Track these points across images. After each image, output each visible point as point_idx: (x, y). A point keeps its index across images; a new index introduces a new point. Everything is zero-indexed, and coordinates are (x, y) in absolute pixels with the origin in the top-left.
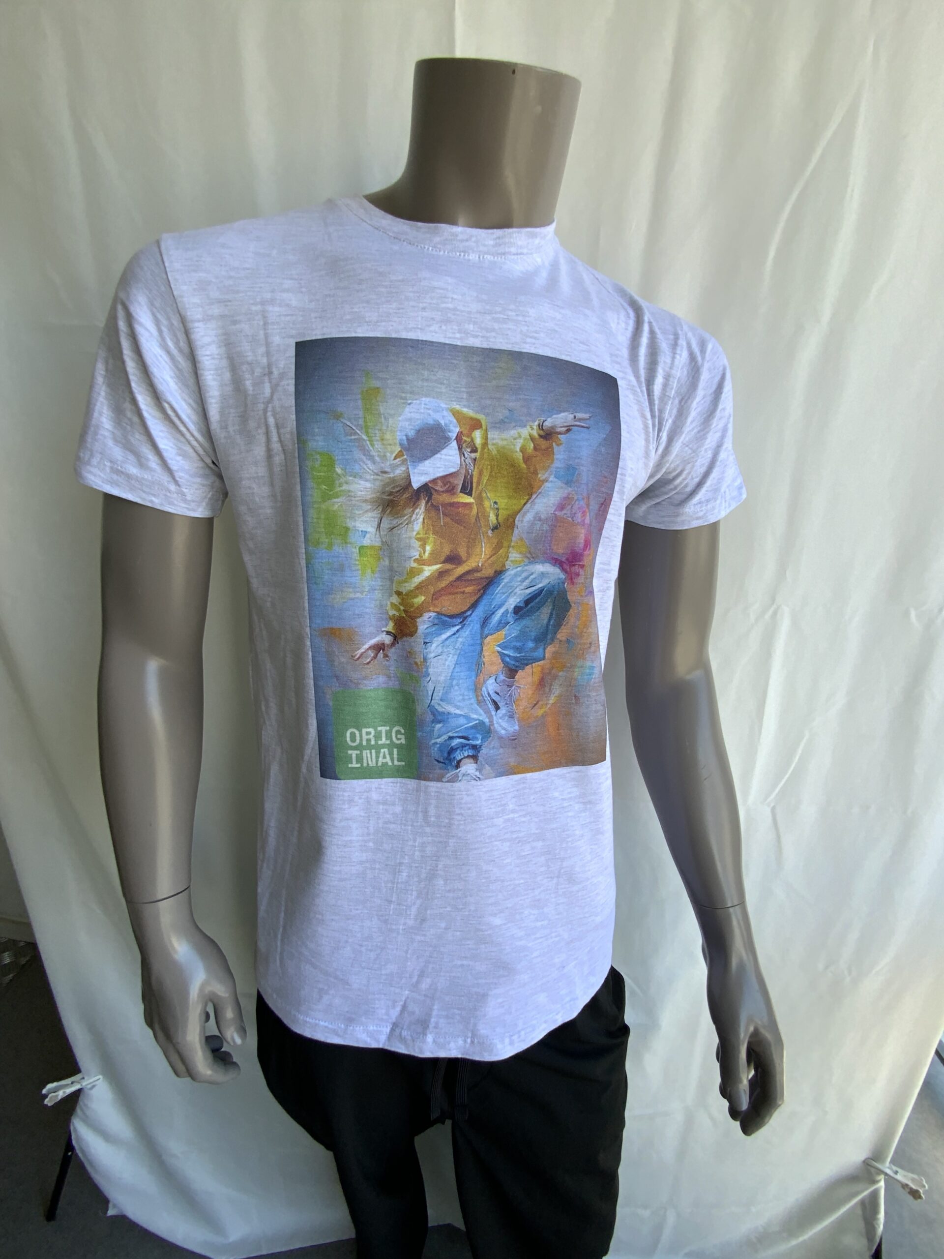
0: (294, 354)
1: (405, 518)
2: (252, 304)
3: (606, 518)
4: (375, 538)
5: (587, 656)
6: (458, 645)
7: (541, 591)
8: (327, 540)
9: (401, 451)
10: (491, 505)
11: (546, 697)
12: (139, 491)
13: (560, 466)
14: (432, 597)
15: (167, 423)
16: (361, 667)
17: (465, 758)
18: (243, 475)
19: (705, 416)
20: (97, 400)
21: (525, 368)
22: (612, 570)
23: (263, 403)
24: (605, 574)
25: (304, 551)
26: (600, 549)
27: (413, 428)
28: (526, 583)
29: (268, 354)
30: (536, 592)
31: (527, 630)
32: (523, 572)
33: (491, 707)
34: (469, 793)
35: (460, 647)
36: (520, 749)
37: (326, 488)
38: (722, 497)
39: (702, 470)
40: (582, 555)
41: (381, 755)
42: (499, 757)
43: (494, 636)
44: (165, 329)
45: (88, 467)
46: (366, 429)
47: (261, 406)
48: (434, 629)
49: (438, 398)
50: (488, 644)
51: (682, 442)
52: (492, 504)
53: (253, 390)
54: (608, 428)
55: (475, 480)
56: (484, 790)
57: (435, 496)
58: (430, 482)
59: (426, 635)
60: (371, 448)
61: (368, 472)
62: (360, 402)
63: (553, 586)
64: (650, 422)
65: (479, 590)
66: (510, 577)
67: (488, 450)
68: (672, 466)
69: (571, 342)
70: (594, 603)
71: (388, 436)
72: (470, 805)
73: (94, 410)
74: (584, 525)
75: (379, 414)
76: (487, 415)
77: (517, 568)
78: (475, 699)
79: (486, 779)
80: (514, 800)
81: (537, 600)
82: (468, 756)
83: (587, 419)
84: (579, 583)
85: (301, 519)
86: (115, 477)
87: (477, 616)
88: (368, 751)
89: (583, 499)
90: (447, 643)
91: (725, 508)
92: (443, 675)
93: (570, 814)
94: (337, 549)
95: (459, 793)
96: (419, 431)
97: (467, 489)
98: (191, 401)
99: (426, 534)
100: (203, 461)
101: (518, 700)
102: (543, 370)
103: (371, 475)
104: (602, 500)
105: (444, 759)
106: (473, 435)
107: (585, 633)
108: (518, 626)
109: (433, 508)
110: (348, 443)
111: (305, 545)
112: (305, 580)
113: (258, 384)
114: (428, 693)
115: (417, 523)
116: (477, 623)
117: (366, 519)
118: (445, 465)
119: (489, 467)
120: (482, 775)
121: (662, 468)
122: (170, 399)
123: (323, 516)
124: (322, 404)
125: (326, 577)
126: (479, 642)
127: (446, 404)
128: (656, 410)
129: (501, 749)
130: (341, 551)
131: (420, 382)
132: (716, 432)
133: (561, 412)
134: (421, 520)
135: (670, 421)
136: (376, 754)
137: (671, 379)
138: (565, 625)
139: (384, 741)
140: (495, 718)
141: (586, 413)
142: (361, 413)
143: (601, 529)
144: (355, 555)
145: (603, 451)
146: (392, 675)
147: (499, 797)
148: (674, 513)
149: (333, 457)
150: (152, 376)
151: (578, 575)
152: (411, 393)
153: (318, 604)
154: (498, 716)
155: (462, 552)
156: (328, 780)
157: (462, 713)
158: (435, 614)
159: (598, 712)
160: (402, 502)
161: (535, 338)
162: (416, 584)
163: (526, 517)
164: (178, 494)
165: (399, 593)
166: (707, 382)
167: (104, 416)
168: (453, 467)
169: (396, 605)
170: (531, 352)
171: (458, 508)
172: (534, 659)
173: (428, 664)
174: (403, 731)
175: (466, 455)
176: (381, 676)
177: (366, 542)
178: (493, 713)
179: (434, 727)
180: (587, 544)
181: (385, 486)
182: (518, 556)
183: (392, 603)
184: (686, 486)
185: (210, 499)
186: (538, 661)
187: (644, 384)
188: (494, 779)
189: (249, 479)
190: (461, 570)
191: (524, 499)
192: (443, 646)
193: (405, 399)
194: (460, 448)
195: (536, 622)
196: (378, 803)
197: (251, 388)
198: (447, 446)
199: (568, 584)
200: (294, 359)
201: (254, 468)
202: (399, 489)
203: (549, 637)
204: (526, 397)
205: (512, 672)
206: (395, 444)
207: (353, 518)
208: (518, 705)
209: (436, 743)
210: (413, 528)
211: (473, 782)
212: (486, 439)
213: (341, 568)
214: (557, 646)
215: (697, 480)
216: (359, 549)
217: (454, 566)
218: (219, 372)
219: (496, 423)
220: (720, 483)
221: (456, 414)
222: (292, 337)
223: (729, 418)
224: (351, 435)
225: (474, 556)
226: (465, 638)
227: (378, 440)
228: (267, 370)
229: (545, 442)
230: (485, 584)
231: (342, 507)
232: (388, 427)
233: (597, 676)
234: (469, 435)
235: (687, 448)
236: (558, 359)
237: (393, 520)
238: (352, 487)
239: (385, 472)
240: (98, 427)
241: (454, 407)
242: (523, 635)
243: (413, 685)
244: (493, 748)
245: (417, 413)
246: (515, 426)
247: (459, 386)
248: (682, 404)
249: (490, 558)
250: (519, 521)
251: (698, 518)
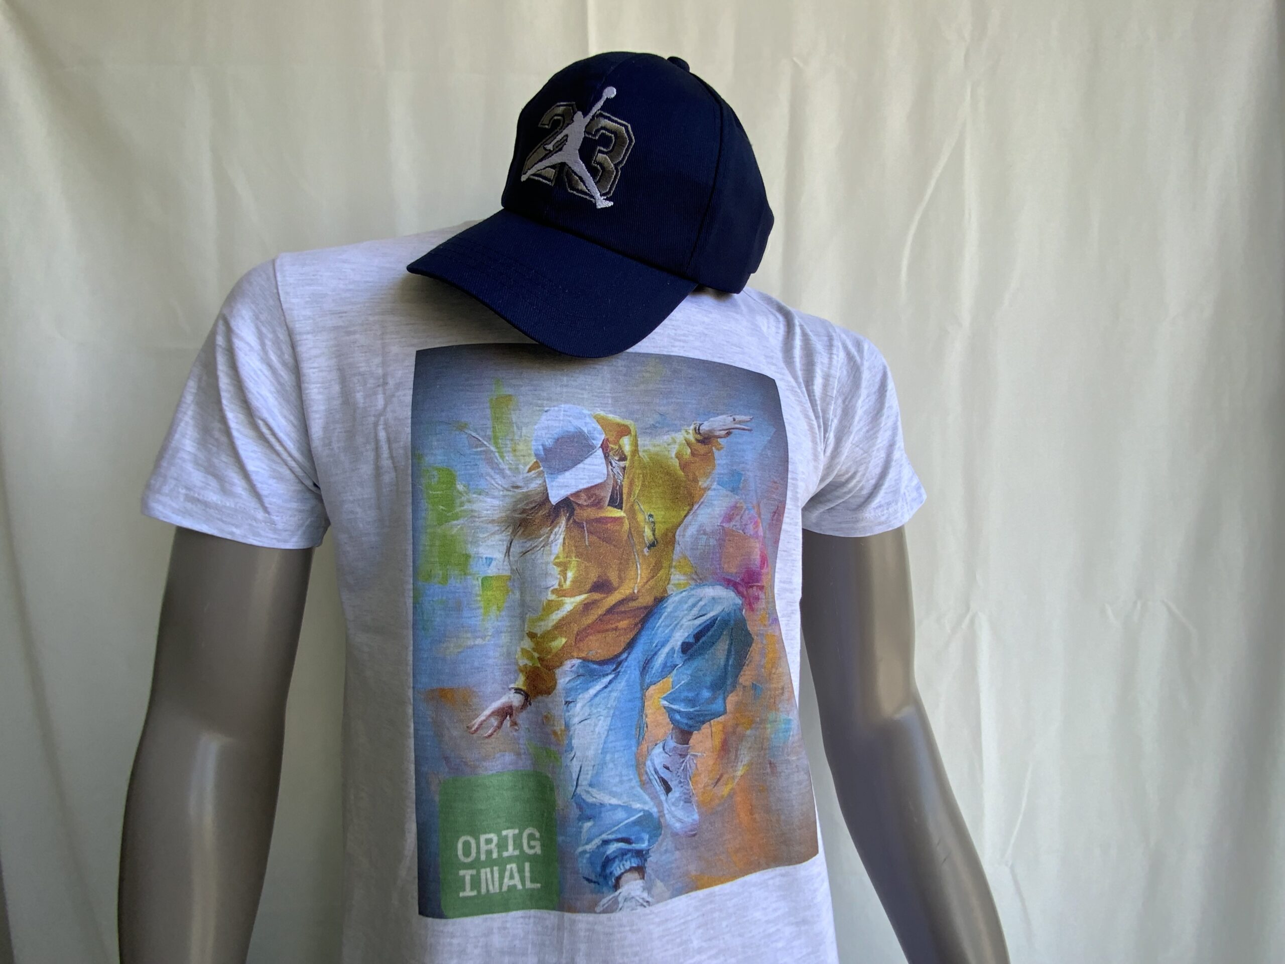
0: (414, 363)
1: (541, 539)
2: (370, 314)
3: (781, 528)
4: (503, 565)
5: (780, 706)
6: (612, 703)
7: (714, 620)
8: (441, 572)
9: (536, 462)
10: (645, 519)
11: (732, 767)
12: (219, 522)
13: (722, 472)
14: (576, 638)
15: (261, 442)
16: (480, 742)
17: (626, 871)
18: (344, 498)
19: (871, 415)
20: (181, 420)
21: (675, 371)
22: (795, 589)
23: (374, 416)
24: (788, 594)
25: (411, 586)
26: (779, 565)
27: (550, 436)
28: (695, 611)
29: (384, 364)
30: (708, 623)
31: (701, 673)
32: (689, 597)
33: (659, 788)
34: (635, 928)
35: (614, 704)
36: (703, 849)
37: (444, 508)
38: (902, 499)
39: (878, 470)
40: (759, 574)
41: (507, 874)
42: (673, 865)
43: (659, 685)
44: (268, 343)
45: (157, 496)
46: (495, 439)
47: (373, 418)
48: (578, 682)
49: (579, 405)
50: (651, 697)
51: (851, 443)
52: (647, 517)
53: (363, 403)
54: (772, 430)
55: (625, 491)
56: (657, 920)
57: (578, 511)
58: (572, 495)
59: (568, 691)
60: (501, 461)
61: (497, 488)
62: (488, 411)
63: (729, 614)
64: (815, 423)
65: (636, 625)
66: (673, 605)
67: (639, 457)
68: (844, 468)
69: (723, 345)
70: (781, 633)
71: (521, 447)
72: (638, 949)
73: (175, 431)
74: (757, 538)
75: (511, 423)
76: (636, 420)
77: (682, 592)
78: (638, 779)
79: (658, 902)
80: (700, 931)
81: (710, 633)
82: (632, 869)
83: (747, 422)
84: (760, 609)
85: (410, 547)
86: (189, 505)
87: (635, 659)
88: (488, 870)
89: (754, 507)
90: (597, 700)
91: (908, 511)
92: (593, 748)
93: (780, 945)
94: (454, 583)
95: (621, 929)
96: (558, 439)
97: (616, 501)
98: (292, 418)
99: (567, 557)
100: (302, 483)
101: (695, 775)
102: (695, 372)
103: (499, 491)
104: (774, 508)
105: (596, 876)
106: (621, 442)
107: (774, 674)
108: (687, 670)
109: (576, 525)
110: (472, 456)
111: (413, 580)
112: (410, 624)
113: (370, 395)
114: (572, 777)
115: (556, 545)
116: (635, 669)
117: (492, 543)
118: (589, 476)
119: (641, 476)
120: (653, 897)
121: (833, 470)
122: (266, 415)
123: (437, 543)
124: (444, 414)
125: (438, 619)
126: (638, 695)
127: (589, 410)
128: (820, 411)
129: (677, 852)
130: (458, 585)
131: (559, 389)
132: (886, 431)
133: (718, 415)
134: (561, 541)
135: (836, 421)
136: (499, 873)
137: (831, 379)
138: (748, 665)
139: (511, 851)
140: (666, 805)
141: (745, 415)
142: (489, 423)
143: (776, 542)
144: (477, 588)
145: (769, 454)
146: (522, 751)
147: (678, 929)
148: (853, 518)
149: (454, 473)
150: (246, 391)
151: (757, 598)
152: (548, 400)
153: (426, 656)
154: (669, 802)
155: (613, 576)
156: (430, 920)
157: (620, 803)
158: (580, 661)
159: (801, 784)
160: (537, 521)
161: (684, 341)
162: (555, 622)
163: (688, 530)
164: (265, 523)
165: (532, 636)
166: (869, 381)
167: (188, 437)
168: (599, 477)
169: (528, 652)
170: (681, 355)
171: (606, 523)
172: (711, 715)
173: (571, 733)
174: (537, 835)
175: (614, 464)
176: (507, 753)
177: (492, 571)
178: (663, 798)
179: (581, 827)
180: (764, 560)
181: (516, 503)
182: (682, 578)
183: (522, 649)
184: (862, 489)
185: (308, 526)
186: (717, 717)
187: (803, 385)
188: (669, 901)
189: (352, 502)
190: (613, 599)
191: (684, 510)
192: (592, 705)
193: (542, 406)
194: (606, 456)
195: (710, 663)
196: (502, 953)
197: (362, 401)
198: (592, 454)
199: (746, 611)
200: (413, 368)
201: (359, 489)
202: (534, 505)
203: (729, 682)
204: (679, 400)
205: (684, 735)
206: (529, 455)
207: (475, 543)
208: (696, 783)
209: (585, 852)
210: (551, 551)
211: (640, 910)
212: (636, 445)
213: (458, 608)
214: (741, 693)
215: (873, 482)
216: (482, 580)
217: (602, 596)
218: (327, 384)
219: (646, 429)
220: (898, 484)
221: (600, 420)
222: (412, 345)
223: (897, 416)
224: (476, 447)
225: (628, 581)
226: (621, 691)
227: (509, 451)
228: (381, 380)
229: (703, 446)
230: (642, 616)
231: (463, 530)
232: (521, 436)
233: (795, 732)
234: (616, 442)
235: (858, 449)
236: (711, 362)
237: (526, 542)
238: (475, 507)
239: (517, 487)
240: (177, 450)
241: (598, 413)
242: (695, 683)
243: (552, 764)
244: (666, 851)
245: (556, 420)
246: (668, 431)
247: (602, 390)
248: (847, 403)
249: (647, 582)
250: (679, 536)
251: (880, 524)
